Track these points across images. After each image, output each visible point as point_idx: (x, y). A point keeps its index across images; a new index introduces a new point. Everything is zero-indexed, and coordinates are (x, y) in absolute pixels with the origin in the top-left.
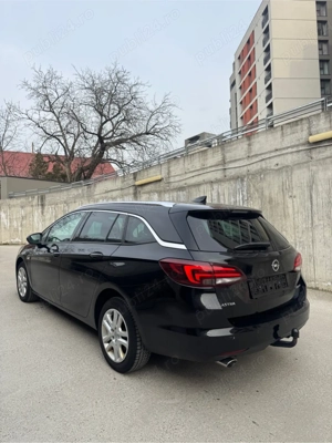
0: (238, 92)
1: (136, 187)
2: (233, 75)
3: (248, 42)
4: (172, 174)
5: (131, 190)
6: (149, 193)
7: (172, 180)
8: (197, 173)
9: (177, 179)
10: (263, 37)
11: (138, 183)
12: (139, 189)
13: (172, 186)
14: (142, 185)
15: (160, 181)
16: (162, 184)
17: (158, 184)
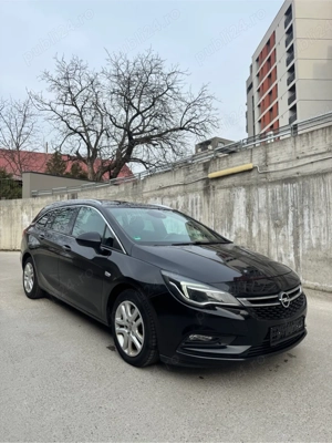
0: (256, 95)
1: (208, 180)
2: (250, 78)
3: (268, 43)
4: (273, 160)
5: (200, 185)
6: (230, 187)
7: (271, 168)
8: (320, 157)
9: (281, 167)
10: (285, 37)
11: (211, 175)
12: (213, 183)
13: (272, 177)
14: (218, 178)
15: (250, 171)
16: (253, 175)
17: (246, 176)
